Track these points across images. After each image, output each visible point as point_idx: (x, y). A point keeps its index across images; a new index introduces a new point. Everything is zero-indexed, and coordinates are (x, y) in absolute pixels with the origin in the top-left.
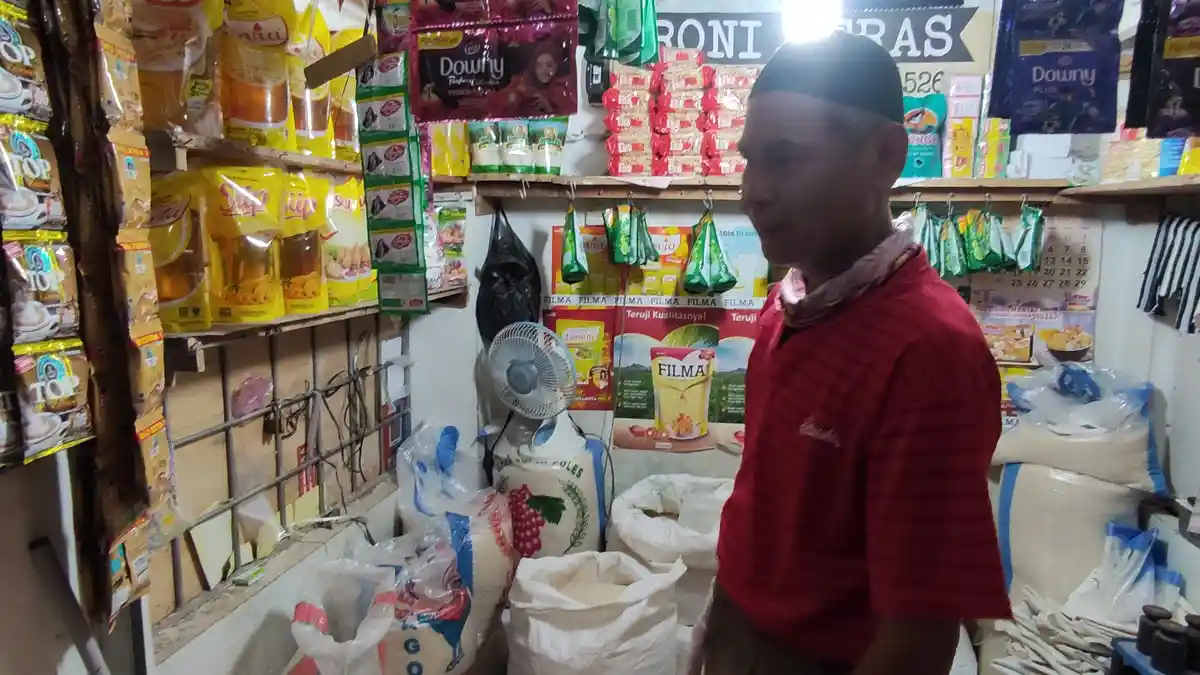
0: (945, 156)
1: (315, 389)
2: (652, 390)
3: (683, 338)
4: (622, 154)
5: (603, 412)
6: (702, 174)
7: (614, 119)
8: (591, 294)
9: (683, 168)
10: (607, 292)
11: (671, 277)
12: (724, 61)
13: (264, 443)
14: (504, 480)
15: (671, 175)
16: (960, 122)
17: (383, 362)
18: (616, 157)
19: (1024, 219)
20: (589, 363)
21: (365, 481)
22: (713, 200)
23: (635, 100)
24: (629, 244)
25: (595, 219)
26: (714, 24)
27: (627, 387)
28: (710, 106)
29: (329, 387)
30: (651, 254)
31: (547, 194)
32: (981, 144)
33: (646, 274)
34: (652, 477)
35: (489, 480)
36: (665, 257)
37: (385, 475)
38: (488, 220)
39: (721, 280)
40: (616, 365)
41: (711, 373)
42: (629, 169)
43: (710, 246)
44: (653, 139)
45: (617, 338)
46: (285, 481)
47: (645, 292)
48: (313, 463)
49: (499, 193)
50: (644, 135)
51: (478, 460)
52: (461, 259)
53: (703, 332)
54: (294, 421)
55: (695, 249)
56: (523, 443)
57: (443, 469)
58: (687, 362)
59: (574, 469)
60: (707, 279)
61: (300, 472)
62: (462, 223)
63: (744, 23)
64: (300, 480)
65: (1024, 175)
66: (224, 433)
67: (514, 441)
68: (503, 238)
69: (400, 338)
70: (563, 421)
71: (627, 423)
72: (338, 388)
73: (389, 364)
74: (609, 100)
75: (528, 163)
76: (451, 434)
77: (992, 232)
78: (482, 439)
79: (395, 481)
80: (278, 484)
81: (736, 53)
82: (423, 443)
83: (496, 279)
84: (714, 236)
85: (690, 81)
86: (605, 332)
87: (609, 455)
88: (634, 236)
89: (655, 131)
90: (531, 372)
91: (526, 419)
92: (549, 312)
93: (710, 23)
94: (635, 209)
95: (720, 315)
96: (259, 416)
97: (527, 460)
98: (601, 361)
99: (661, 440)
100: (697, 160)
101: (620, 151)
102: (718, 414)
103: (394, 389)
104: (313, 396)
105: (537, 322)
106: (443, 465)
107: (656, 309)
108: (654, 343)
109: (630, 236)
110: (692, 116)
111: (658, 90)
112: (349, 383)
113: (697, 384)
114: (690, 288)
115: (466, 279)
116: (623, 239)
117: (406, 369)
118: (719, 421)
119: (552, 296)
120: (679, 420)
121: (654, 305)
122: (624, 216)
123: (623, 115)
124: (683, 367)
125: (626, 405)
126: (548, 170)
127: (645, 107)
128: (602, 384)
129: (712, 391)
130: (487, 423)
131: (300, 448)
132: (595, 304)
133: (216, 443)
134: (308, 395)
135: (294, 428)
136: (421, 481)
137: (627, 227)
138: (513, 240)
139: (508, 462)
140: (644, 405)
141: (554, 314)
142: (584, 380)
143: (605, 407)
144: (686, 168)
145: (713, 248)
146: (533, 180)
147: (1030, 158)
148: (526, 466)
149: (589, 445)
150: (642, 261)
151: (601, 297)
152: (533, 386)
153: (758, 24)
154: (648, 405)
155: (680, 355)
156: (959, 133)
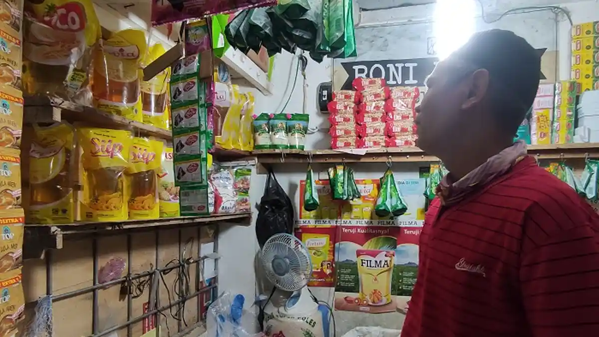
0: (532, 132)
1: (156, 269)
2: (358, 275)
3: (376, 244)
4: (339, 137)
5: (329, 288)
6: (385, 146)
7: (334, 117)
8: (322, 218)
9: (374, 144)
10: (331, 218)
11: (368, 208)
12: (397, 85)
13: (120, 300)
14: (269, 328)
15: (367, 147)
16: (541, 112)
17: (202, 256)
18: (336, 138)
19: (589, 168)
20: (320, 259)
21: (186, 325)
22: (392, 162)
23: (346, 107)
24: (343, 188)
25: (324, 176)
26: (390, 66)
27: (343, 273)
28: (389, 109)
29: (166, 268)
30: (357, 194)
31: (296, 161)
32: (555, 124)
33: (354, 207)
34: (358, 328)
35: (260, 328)
36: (364, 197)
37: (201, 323)
38: (265, 177)
39: (398, 208)
40: (336, 260)
41: (392, 265)
42: (343, 145)
43: (391, 188)
44: (356, 128)
45: (337, 244)
46: (134, 325)
47: (352, 217)
48: (153, 313)
49: (270, 161)
50: (351, 126)
51: (255, 315)
52: (248, 198)
53: (387, 240)
54: (142, 288)
55: (382, 190)
56: (281, 306)
57: (234, 320)
58: (378, 259)
59: (311, 322)
60: (389, 207)
61: (143, 319)
62: (249, 177)
63: (407, 65)
64: (144, 324)
65: (587, 141)
66: (91, 293)
67: (277, 304)
68: (272, 187)
69: (213, 243)
70: (305, 292)
71: (342, 295)
72: (171, 269)
73: (206, 257)
74: (331, 108)
75: (286, 143)
76: (240, 299)
77: (567, 176)
78: (258, 303)
79: (205, 327)
80: (128, 326)
81: (403, 80)
82: (224, 304)
83: (267, 209)
84: (393, 182)
85: (377, 95)
86: (330, 240)
87: (332, 313)
88: (346, 182)
89: (357, 123)
90: (286, 263)
91: (284, 291)
92: (298, 229)
93: (388, 66)
94: (346, 168)
95: (397, 230)
96: (119, 283)
97: (283, 316)
98: (328, 258)
99: (363, 305)
100: (382, 139)
101: (338, 134)
102: (397, 290)
103: (208, 272)
104: (154, 272)
105: (291, 234)
106: (235, 318)
107: (359, 227)
108: (358, 247)
109: (343, 183)
110: (379, 115)
111: (359, 102)
112: (179, 267)
113: (385, 271)
114: (380, 213)
115: (250, 209)
116: (339, 184)
117: (216, 260)
118: (398, 295)
119: (299, 219)
120: (374, 293)
121: (359, 225)
122: (340, 171)
123: (339, 115)
124: (376, 262)
125: (342, 284)
126: (297, 147)
127: (352, 111)
128: (328, 272)
129: (393, 276)
130: (261, 293)
131: (145, 304)
132: (324, 225)
133: (86, 299)
134: (151, 272)
135: (141, 291)
136: (221, 327)
137: (342, 178)
138: (277, 188)
139: (271, 317)
140: (352, 284)
141: (300, 231)
142: (318, 269)
143: (330, 285)
144: (375, 143)
145: (392, 189)
146: (288, 152)
147: (589, 130)
148: (282, 319)
149: (320, 307)
150: (351, 198)
151: (328, 220)
152: (287, 272)
153: (416, 65)
154: (355, 284)
155: (374, 254)
156: (541, 119)
